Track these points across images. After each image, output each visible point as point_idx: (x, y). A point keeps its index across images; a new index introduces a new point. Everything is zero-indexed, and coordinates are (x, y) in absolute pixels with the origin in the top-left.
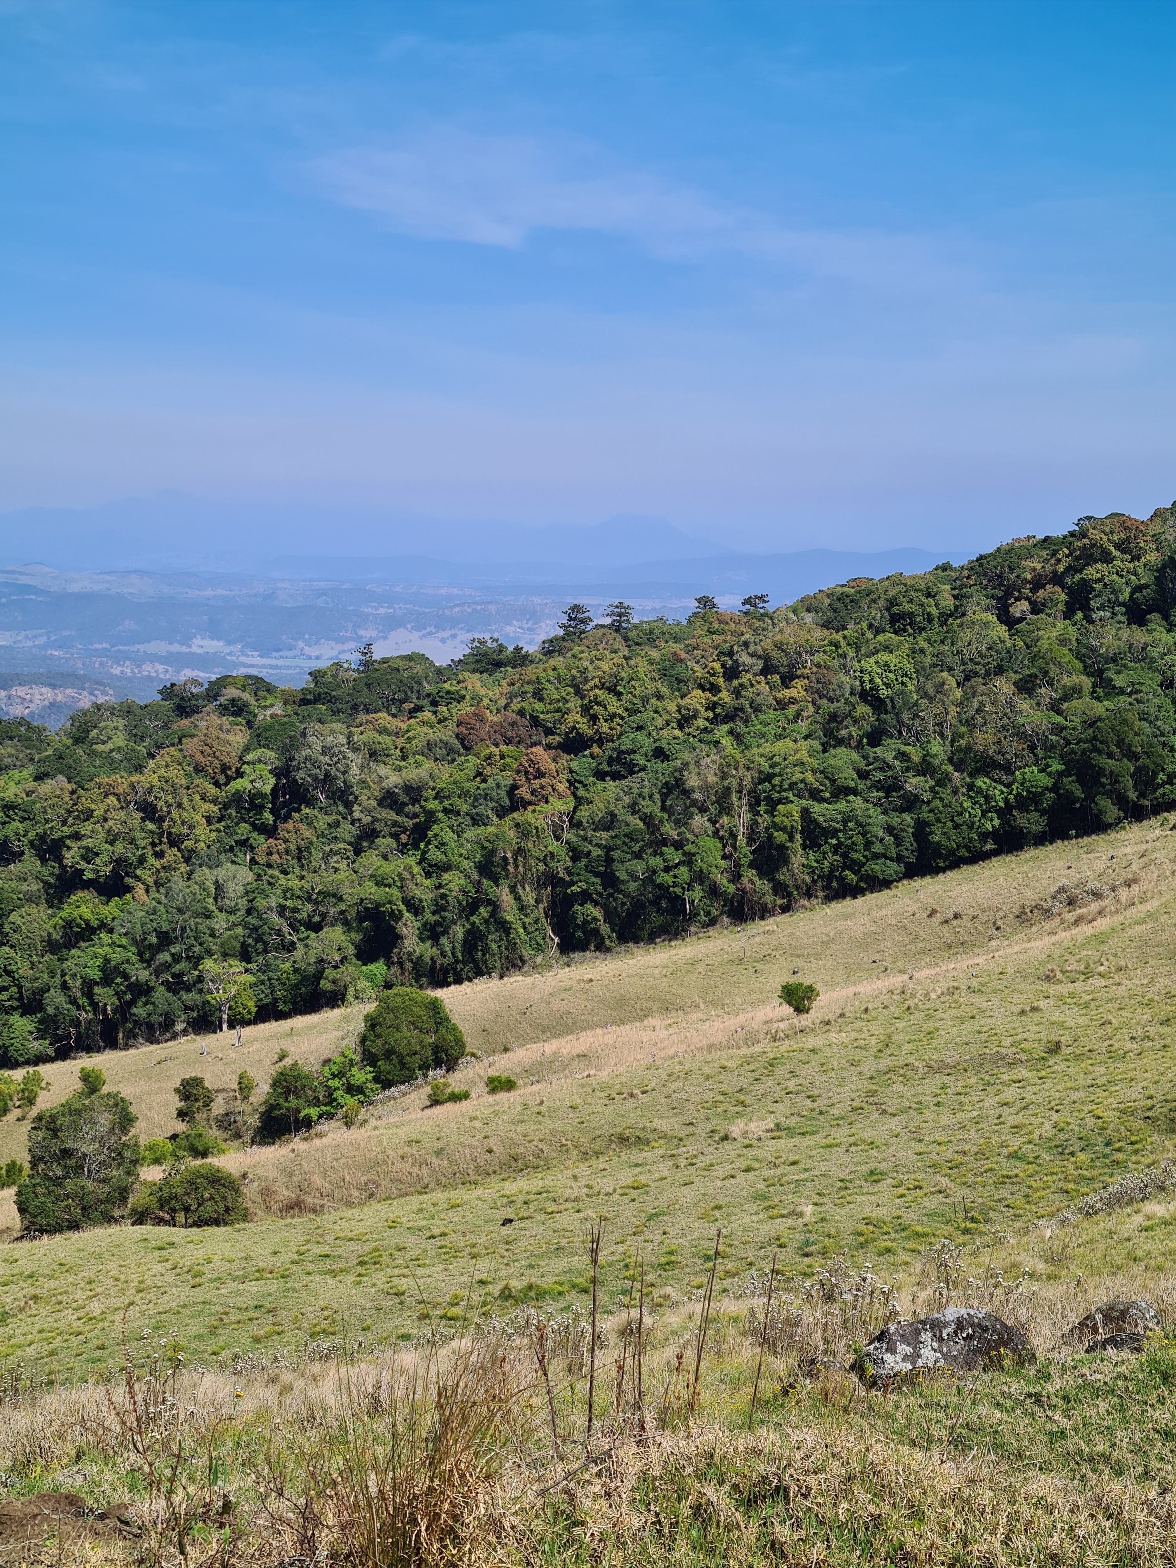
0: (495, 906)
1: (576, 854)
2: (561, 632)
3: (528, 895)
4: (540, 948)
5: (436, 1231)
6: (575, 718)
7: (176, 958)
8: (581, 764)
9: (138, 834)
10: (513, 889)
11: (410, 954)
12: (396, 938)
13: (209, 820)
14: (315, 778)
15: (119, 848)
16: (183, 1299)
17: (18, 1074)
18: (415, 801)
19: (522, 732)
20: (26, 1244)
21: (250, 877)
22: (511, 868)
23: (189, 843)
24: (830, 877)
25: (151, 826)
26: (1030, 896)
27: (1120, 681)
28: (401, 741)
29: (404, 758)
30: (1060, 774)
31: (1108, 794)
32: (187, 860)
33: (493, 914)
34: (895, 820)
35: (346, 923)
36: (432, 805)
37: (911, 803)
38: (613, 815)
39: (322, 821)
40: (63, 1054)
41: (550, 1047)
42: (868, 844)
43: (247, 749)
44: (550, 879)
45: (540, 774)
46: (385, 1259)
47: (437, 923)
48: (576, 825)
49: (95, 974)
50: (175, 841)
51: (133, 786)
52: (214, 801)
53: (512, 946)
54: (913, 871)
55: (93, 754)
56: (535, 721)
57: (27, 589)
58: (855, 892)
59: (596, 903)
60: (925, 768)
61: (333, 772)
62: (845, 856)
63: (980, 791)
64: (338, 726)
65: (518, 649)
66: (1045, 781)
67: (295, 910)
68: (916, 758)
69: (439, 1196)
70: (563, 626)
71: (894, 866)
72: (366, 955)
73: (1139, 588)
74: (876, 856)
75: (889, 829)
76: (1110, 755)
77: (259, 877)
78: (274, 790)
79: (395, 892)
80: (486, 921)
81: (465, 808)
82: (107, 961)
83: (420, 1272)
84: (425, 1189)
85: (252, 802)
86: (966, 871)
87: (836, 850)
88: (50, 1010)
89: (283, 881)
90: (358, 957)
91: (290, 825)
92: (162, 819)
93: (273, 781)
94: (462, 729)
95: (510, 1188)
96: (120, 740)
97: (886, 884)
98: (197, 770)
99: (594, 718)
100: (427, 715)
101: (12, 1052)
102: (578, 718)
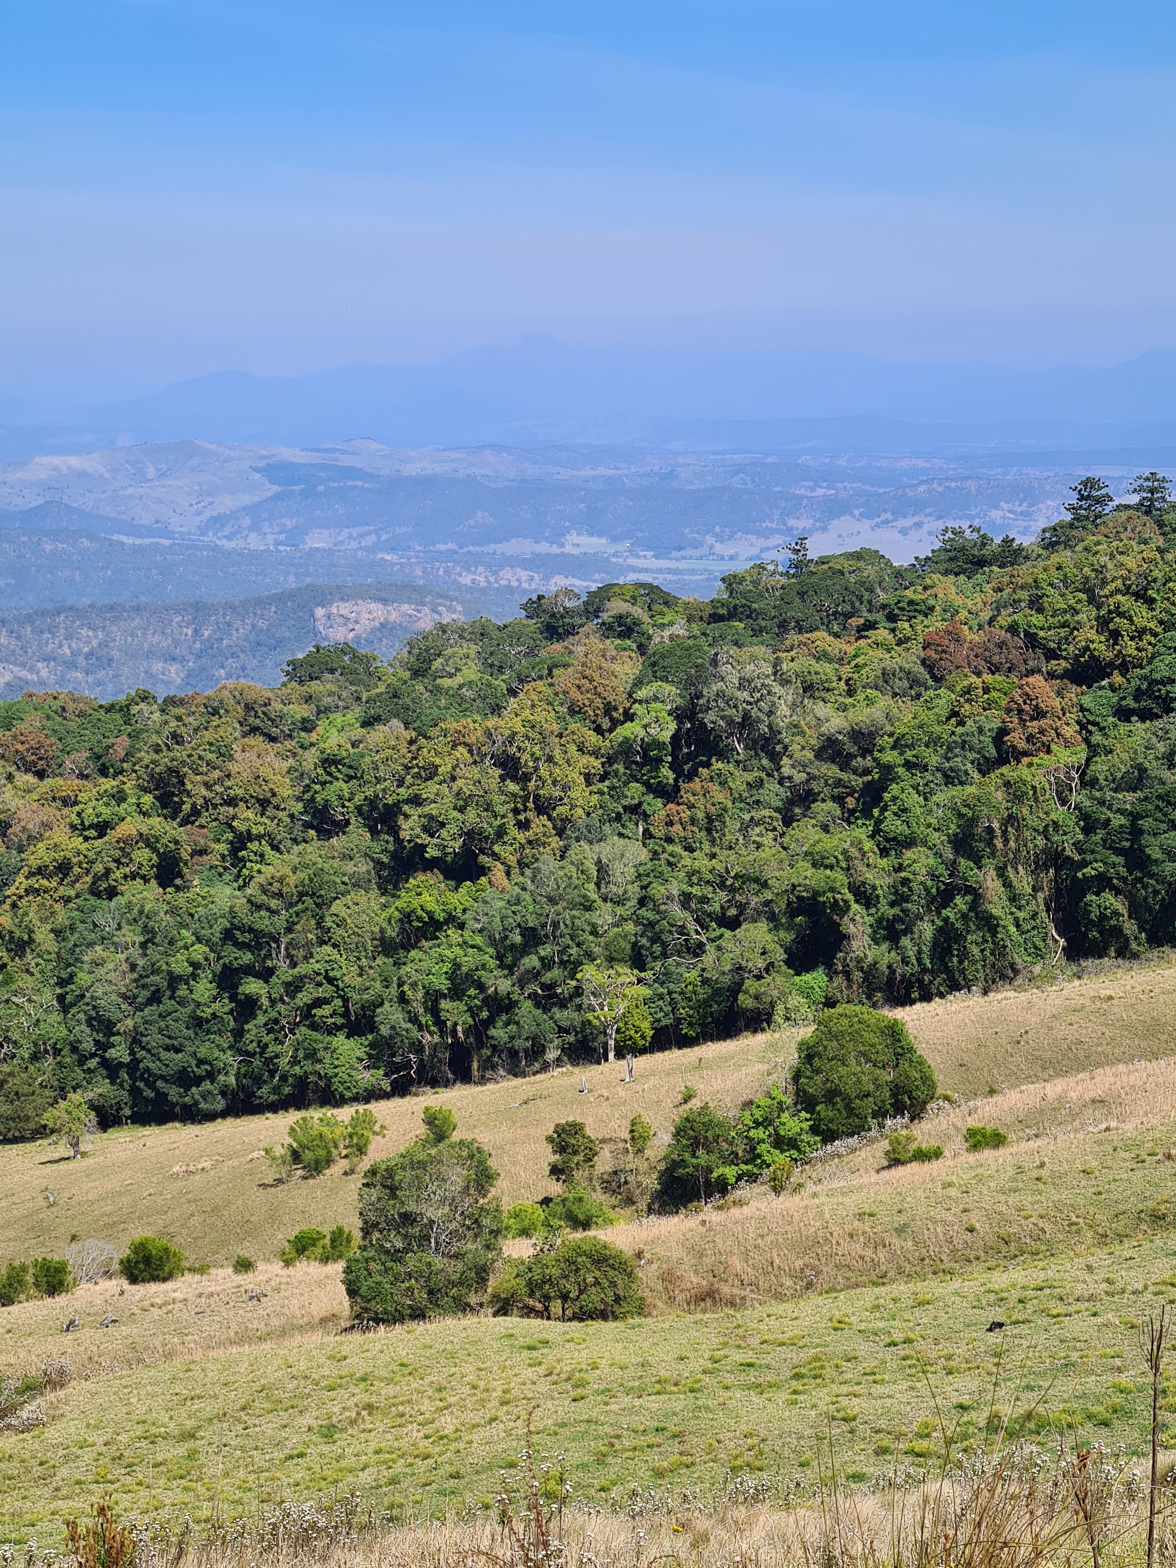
0: (976, 894)
1: (1089, 824)
2: (1068, 517)
3: (1023, 880)
4: (1038, 954)
5: (898, 1336)
6: (1089, 635)
7: (547, 964)
8: (1096, 698)
9: (497, 798)
10: (1001, 872)
11: (859, 960)
12: (841, 939)
13: (588, 779)
14: (730, 722)
15: (471, 816)
16: (561, 1416)
17: (345, 1114)
18: (865, 752)
19: (1014, 655)
20: (356, 1337)
21: (644, 855)
22: (999, 843)
23: (562, 810)
25: (512, 787)
28: (846, 671)
29: (850, 693)
32: (560, 833)
33: (974, 906)
35: (772, 917)
36: (890, 757)
38: (1142, 770)
39: (739, 780)
40: (401, 1089)
41: (1054, 1089)
43: (639, 683)
44: (1053, 859)
45: (1039, 714)
46: (828, 1372)
47: (897, 919)
48: (1088, 783)
49: (442, 983)
50: (543, 807)
51: (488, 734)
52: (595, 754)
53: (1000, 951)
55: (436, 691)
56: (1032, 640)
57: (351, 472)
59: (1118, 892)
61: (754, 712)
64: (761, 651)
65: (1008, 541)
67: (704, 900)
69: (902, 1289)
70: (1071, 508)
72: (800, 961)
77: (655, 856)
78: (675, 738)
79: (839, 877)
80: (964, 917)
81: (934, 760)
82: (457, 966)
83: (878, 1390)
84: (882, 1280)
85: (645, 755)
88: (385, 1031)
89: (687, 860)
90: (788, 963)
91: (696, 785)
92: (527, 778)
93: (673, 726)
94: (931, 653)
95: (1000, 1280)
96: (473, 672)
98: (572, 712)
99: (1115, 635)
100: (882, 634)
101: (336, 1085)
102: (1092, 634)
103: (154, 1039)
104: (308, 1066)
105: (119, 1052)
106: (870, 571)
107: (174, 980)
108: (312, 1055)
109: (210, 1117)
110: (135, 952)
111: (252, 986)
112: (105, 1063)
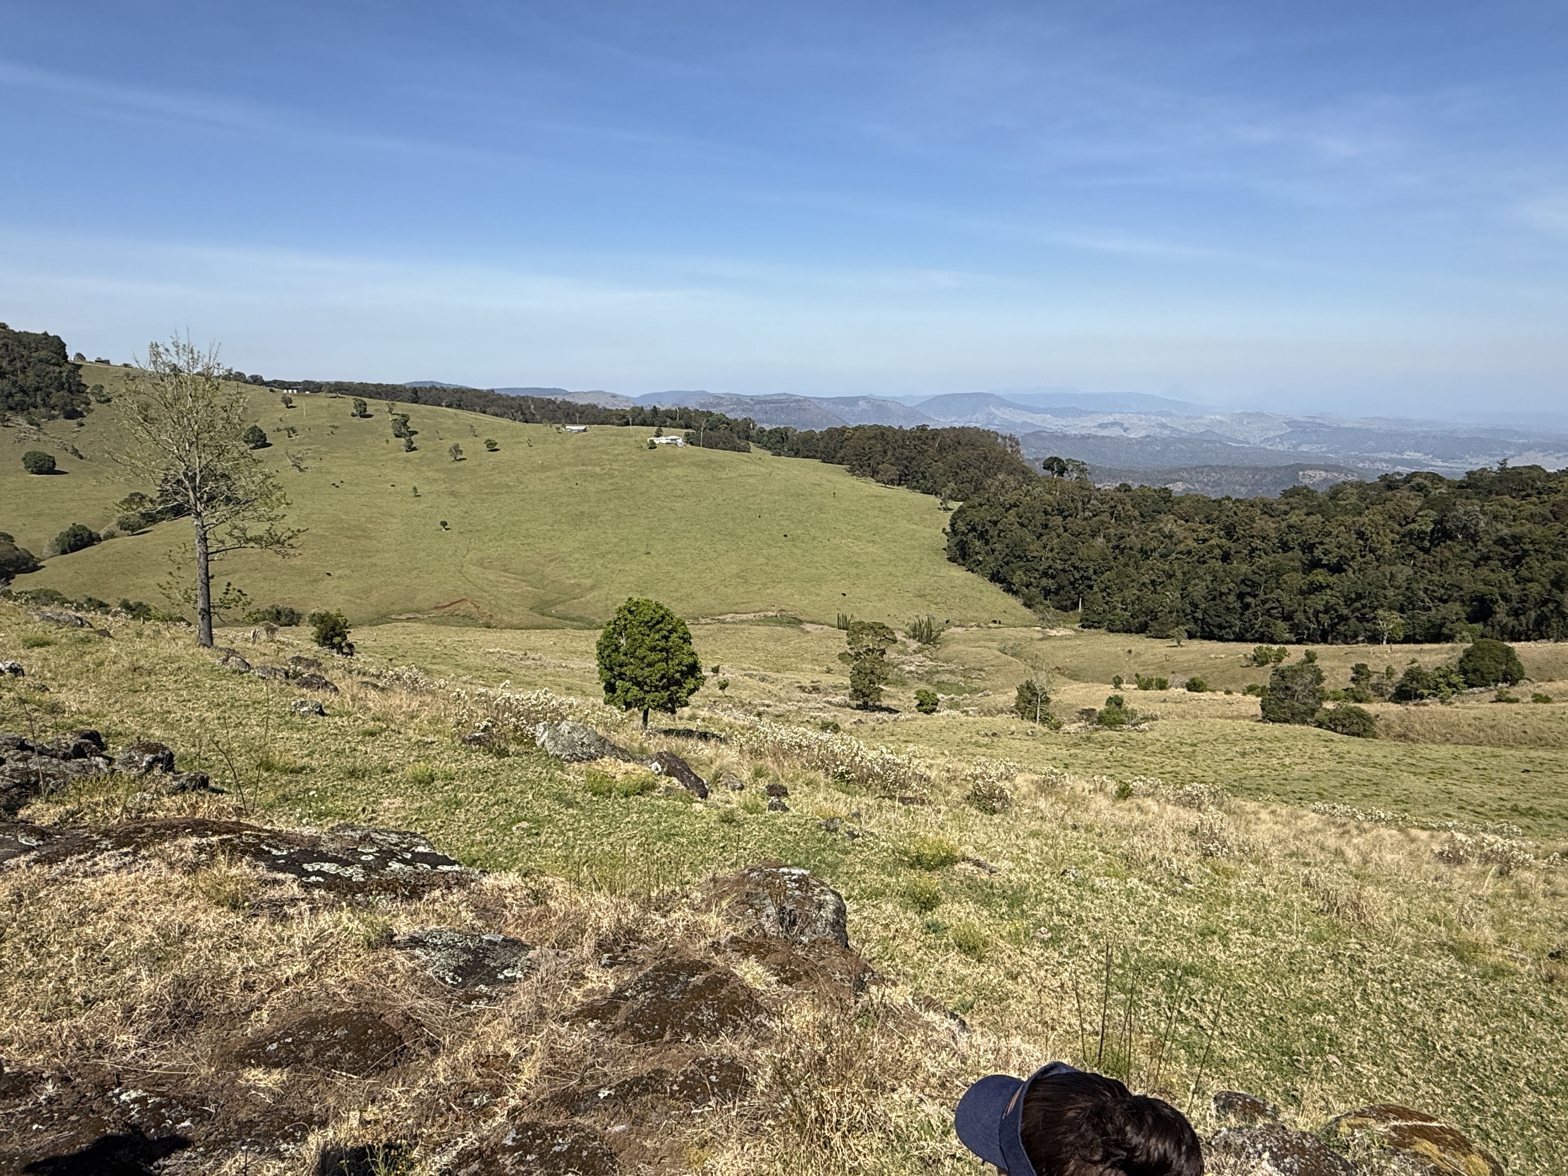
7: (1364, 606)
9: (1354, 545)
11: (1499, 622)
12: (1492, 613)
13: (1393, 542)
14: (1457, 527)
15: (1342, 551)
17: (1276, 647)
18: (1516, 544)
20: (1261, 724)
21: (1411, 572)
23: (1380, 552)
25: (1361, 542)
28: (1514, 512)
29: (1514, 520)
32: (1378, 560)
33: (1557, 608)
35: (1462, 601)
36: (1528, 547)
39: (1457, 549)
40: (1299, 642)
43: (1420, 509)
46: (1446, 774)
47: (1519, 608)
49: (1322, 608)
50: (1372, 551)
51: (1354, 522)
52: (1398, 533)
55: (1337, 505)
61: (1469, 524)
64: (1475, 501)
67: (1434, 591)
69: (1488, 749)
72: (1472, 619)
77: (1416, 573)
78: (1433, 531)
79: (1496, 590)
80: (1552, 611)
81: (1549, 550)
82: (1328, 602)
84: (1480, 743)
85: (1419, 537)
89: (1429, 576)
90: (1467, 619)
91: (1438, 549)
92: (1367, 539)
93: (1432, 526)
94: (1555, 508)
96: (1353, 499)
98: (1390, 517)
100: (1534, 499)
101: (1275, 637)
103: (1212, 612)
104: (1266, 629)
106: (1535, 474)
107: (1221, 594)
108: (1268, 626)
109: (1228, 640)
110: (1209, 582)
111: (1249, 600)
112: (1193, 617)
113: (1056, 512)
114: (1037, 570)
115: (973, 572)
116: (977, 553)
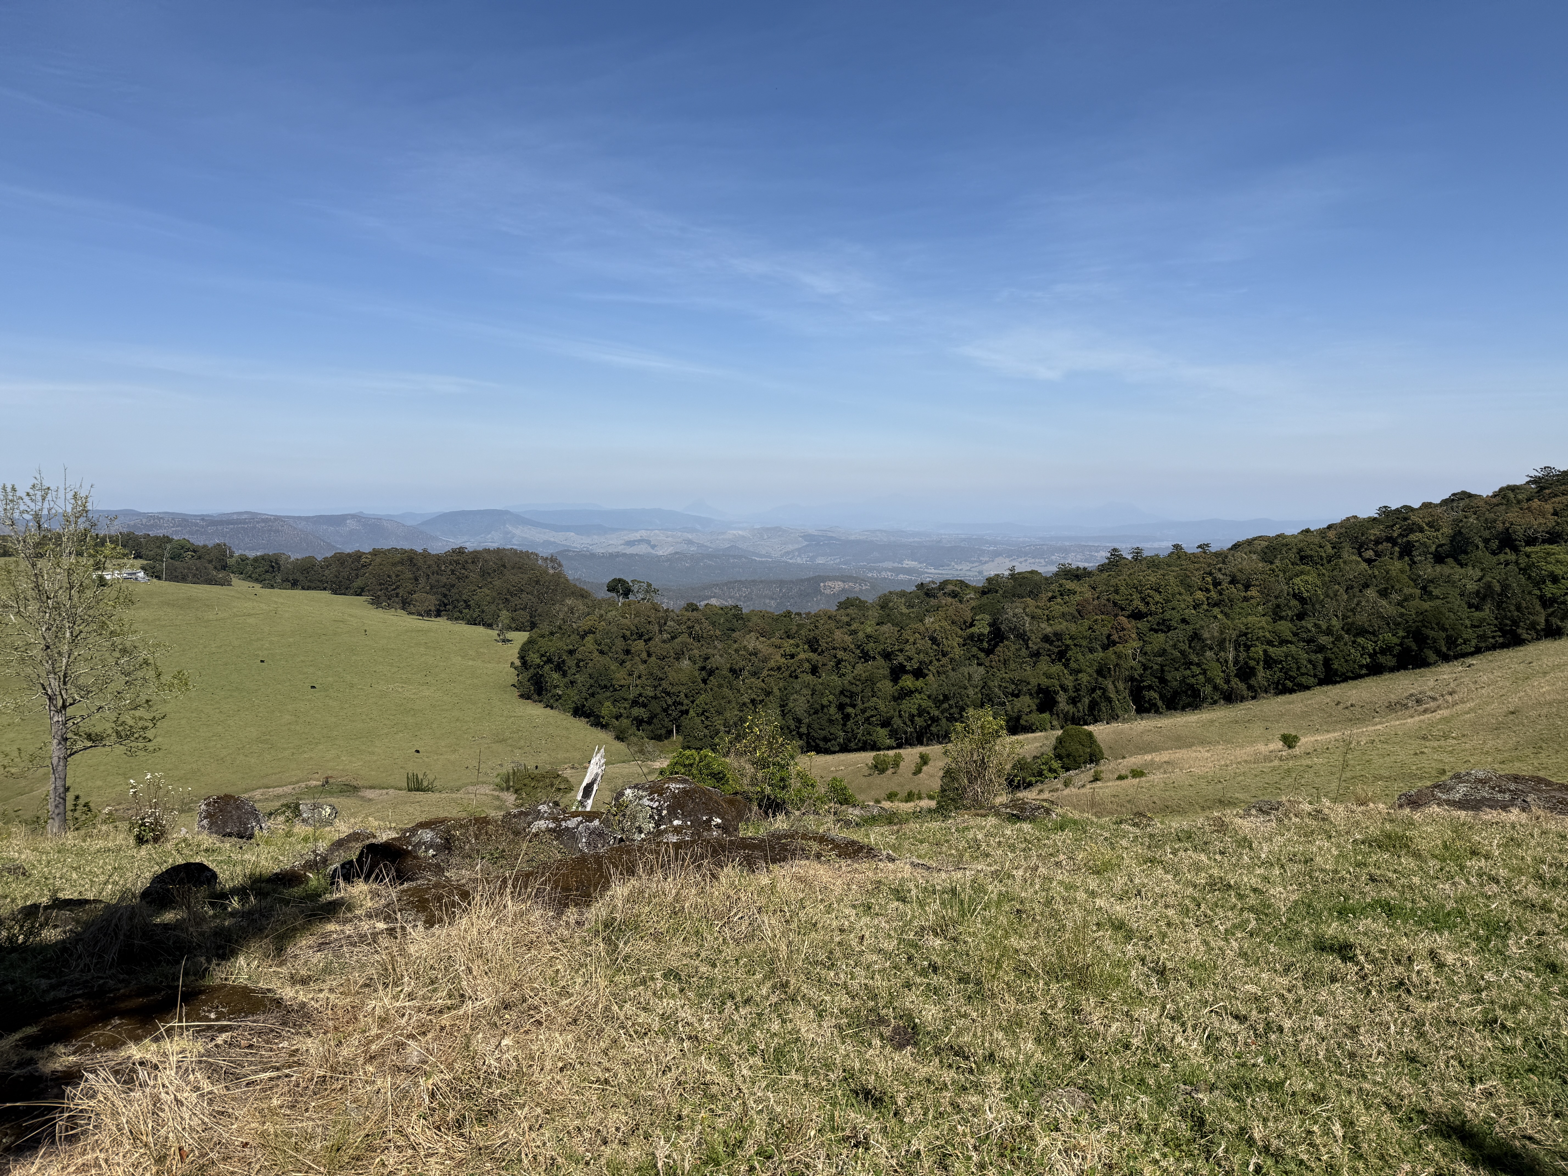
0: (1104, 690)
1: (1145, 668)
2: (1107, 561)
3: (1121, 685)
4: (1126, 711)
6: (1137, 603)
7: (951, 707)
8: (1142, 625)
9: (930, 651)
10: (1113, 682)
11: (1062, 710)
12: (1055, 703)
13: (959, 645)
14: (1010, 628)
15: (921, 656)
17: (891, 753)
18: (1058, 640)
19: (1109, 609)
21: (984, 672)
22: (1112, 673)
23: (952, 655)
24: (1278, 683)
25: (935, 647)
26: (1393, 697)
27: (1436, 592)
28: (1046, 612)
29: (1051, 620)
30: (1403, 637)
31: (1431, 648)
32: (952, 663)
33: (1103, 694)
34: (1313, 657)
35: (1031, 694)
36: (1069, 642)
37: (1321, 649)
38: (1165, 650)
42: (1298, 668)
43: (976, 614)
44: (1132, 679)
45: (1123, 629)
47: (1075, 697)
48: (1144, 653)
49: (915, 712)
50: (946, 654)
52: (961, 637)
53: (1113, 709)
54: (1322, 682)
56: (1116, 604)
57: (831, 538)
58: (1291, 691)
59: (1155, 691)
60: (1329, 632)
61: (1018, 625)
62: (1286, 673)
63: (1359, 644)
64: (1018, 605)
65: (1085, 569)
66: (1396, 640)
67: (1006, 687)
68: (1324, 627)
70: (1108, 559)
71: (1312, 679)
72: (1041, 709)
73: (1441, 546)
74: (1303, 674)
75: (1310, 661)
76: (1432, 629)
77: (987, 672)
78: (990, 633)
79: (1055, 682)
80: (1100, 697)
81: (1084, 643)
82: (920, 706)
85: (979, 639)
86: (1351, 683)
87: (1281, 670)
88: (895, 726)
90: (1037, 710)
91: (998, 649)
92: (939, 644)
93: (988, 629)
94: (1079, 607)
97: (1308, 688)
98: (953, 623)
99: (1148, 604)
100: (1059, 600)
101: (878, 744)
102: (1139, 603)
103: (816, 726)
104: (868, 737)
105: (803, 730)
107: (823, 707)
108: (869, 734)
109: (834, 752)
110: (809, 697)
111: (850, 710)
112: (798, 733)
113: (635, 637)
114: (626, 700)
115: (552, 708)
116: (556, 687)
